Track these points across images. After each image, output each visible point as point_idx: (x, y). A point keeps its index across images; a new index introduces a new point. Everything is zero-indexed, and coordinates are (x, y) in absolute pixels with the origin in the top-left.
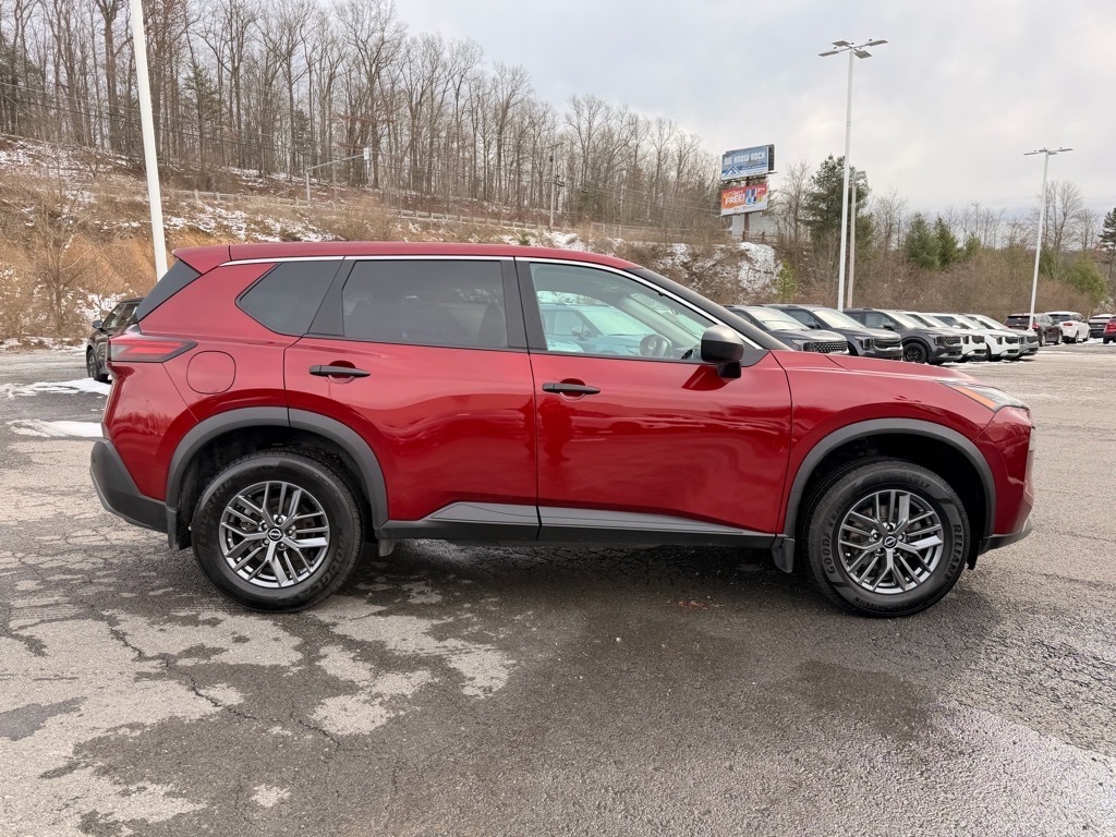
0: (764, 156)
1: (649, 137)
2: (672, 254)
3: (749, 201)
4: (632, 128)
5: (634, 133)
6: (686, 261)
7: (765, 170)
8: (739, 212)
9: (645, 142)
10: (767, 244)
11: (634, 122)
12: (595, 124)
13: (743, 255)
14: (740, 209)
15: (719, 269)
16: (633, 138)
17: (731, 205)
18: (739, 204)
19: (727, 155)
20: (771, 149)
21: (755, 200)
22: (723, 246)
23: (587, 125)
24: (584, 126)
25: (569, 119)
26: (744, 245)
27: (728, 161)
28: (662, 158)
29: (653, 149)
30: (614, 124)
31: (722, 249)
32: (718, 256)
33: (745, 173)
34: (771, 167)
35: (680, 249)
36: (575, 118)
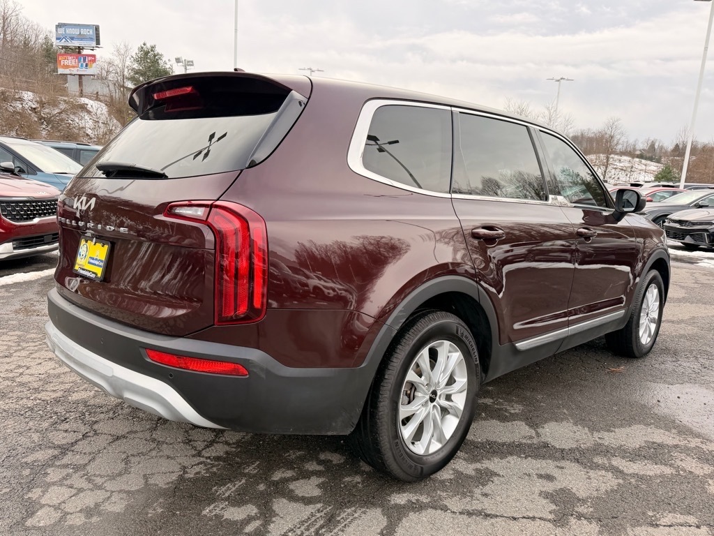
0: (91, 32)
2: (21, 99)
3: (82, 65)
6: (34, 106)
7: (94, 44)
8: (74, 73)
10: (101, 101)
13: (83, 107)
14: (75, 71)
15: (64, 116)
17: (66, 67)
18: (74, 67)
19: (59, 26)
20: (97, 29)
21: (87, 65)
22: (66, 98)
26: (84, 100)
27: (61, 31)
31: (65, 101)
32: (63, 106)
33: (76, 43)
34: (98, 42)
35: (27, 96)
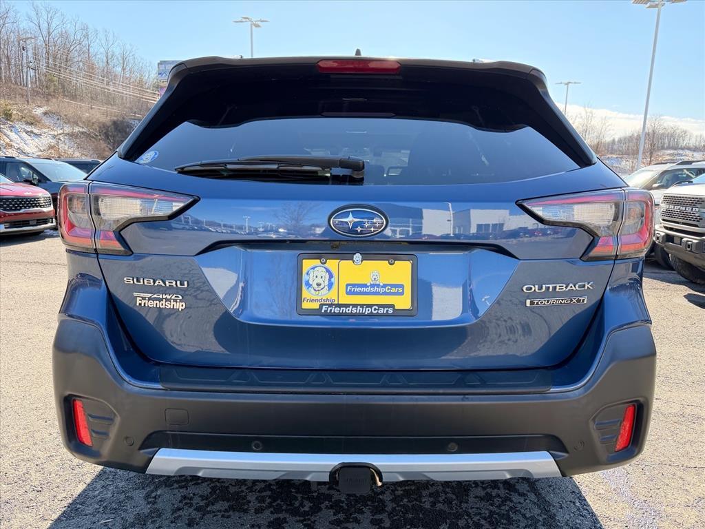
1: (97, 40)
4: (84, 32)
5: (86, 36)
9: (95, 44)
11: (85, 28)
12: (53, 25)
16: (86, 39)
19: (161, 63)
23: (46, 25)
24: (44, 26)
25: (30, 18)
27: (162, 67)
28: (110, 57)
29: (102, 50)
30: (71, 30)
36: (34, 17)
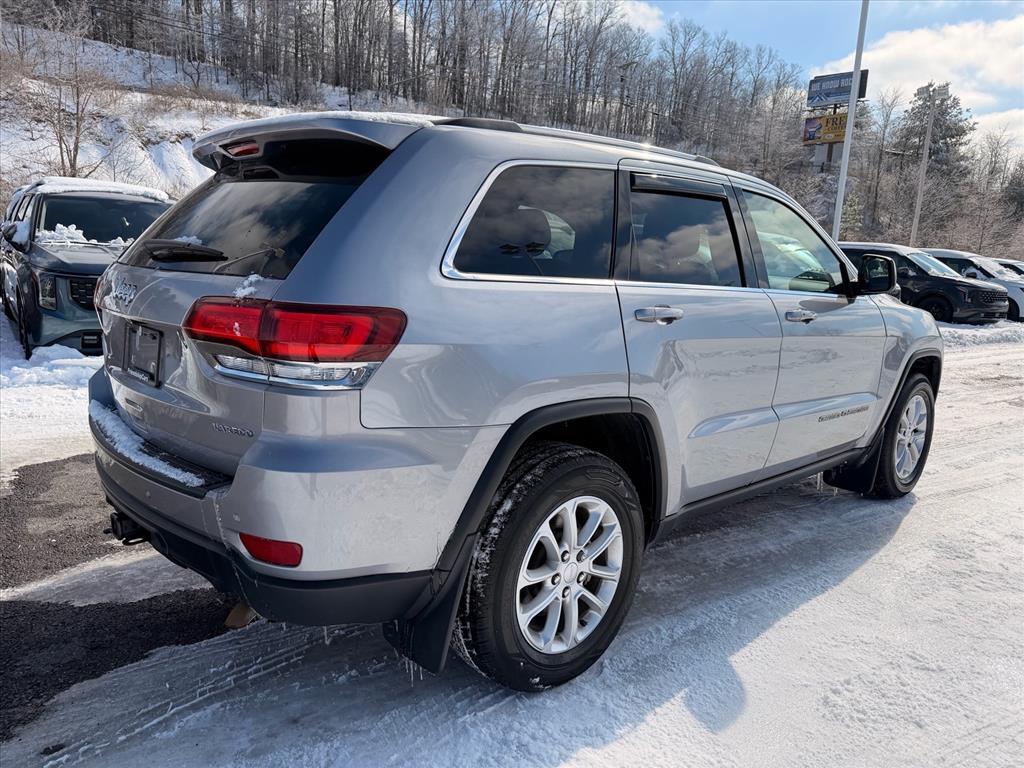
1: (746, 65)
4: (729, 55)
5: (731, 60)
9: (741, 70)
11: (731, 49)
12: (691, 50)
16: (729, 65)
20: (865, 75)
23: (682, 51)
24: (678, 52)
26: (822, 176)
27: (816, 87)
28: (758, 87)
29: (750, 78)
30: (710, 51)
33: (832, 100)
34: (862, 94)
36: (670, 43)
